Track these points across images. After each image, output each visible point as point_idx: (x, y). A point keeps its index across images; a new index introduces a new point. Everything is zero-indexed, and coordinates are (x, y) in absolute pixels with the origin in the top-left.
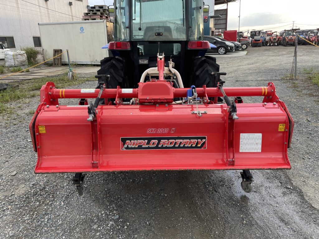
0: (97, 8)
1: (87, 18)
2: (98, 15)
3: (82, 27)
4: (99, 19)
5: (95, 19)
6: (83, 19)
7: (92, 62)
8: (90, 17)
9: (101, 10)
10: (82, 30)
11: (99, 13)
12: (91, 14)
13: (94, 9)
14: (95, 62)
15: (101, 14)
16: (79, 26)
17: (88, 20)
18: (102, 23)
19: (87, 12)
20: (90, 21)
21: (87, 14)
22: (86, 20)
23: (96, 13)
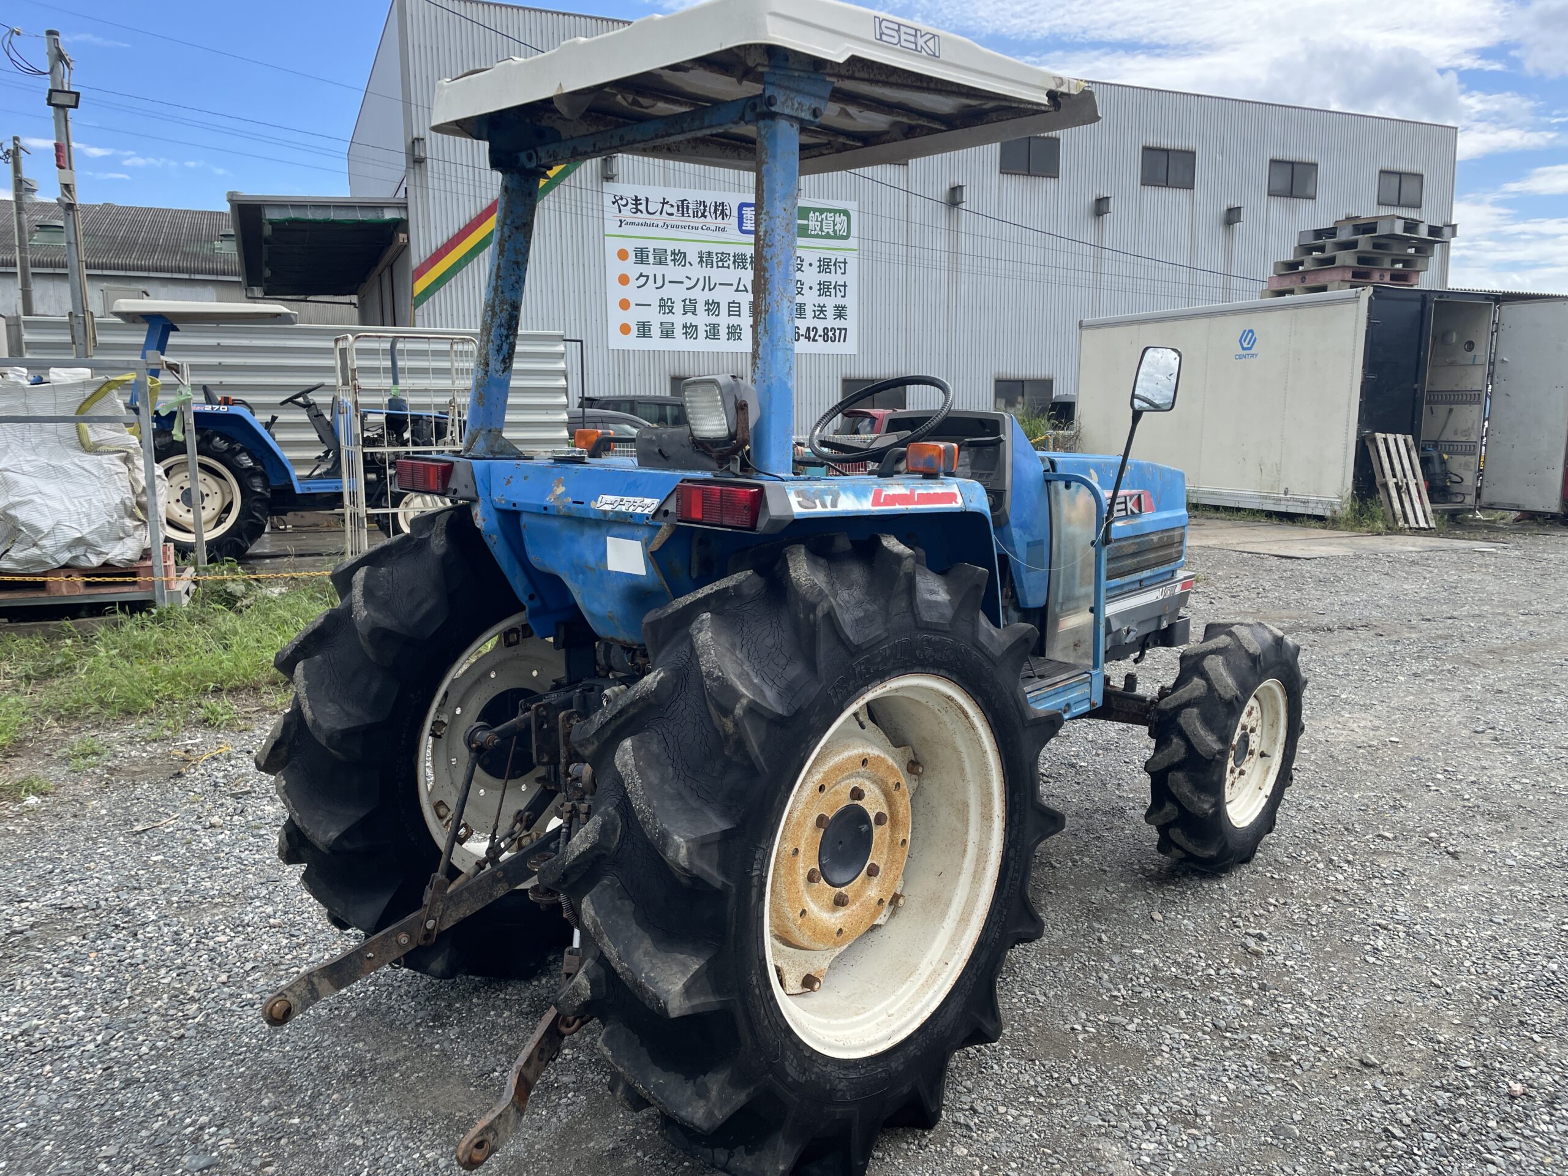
0: (1344, 235)
1: (1286, 284)
2: (1344, 267)
3: (1251, 331)
4: (1349, 285)
5: (1324, 289)
6: (1268, 293)
7: (1265, 498)
8: (1303, 280)
9: (1364, 242)
10: (1245, 345)
11: (1347, 258)
12: (1308, 265)
13: (1329, 242)
14: (1280, 500)
15: (1361, 260)
16: (1235, 326)
17: (1292, 292)
18: (1352, 306)
19: (1290, 257)
20: (1300, 297)
21: (1292, 266)
22: (1281, 293)
23: (1331, 260)
